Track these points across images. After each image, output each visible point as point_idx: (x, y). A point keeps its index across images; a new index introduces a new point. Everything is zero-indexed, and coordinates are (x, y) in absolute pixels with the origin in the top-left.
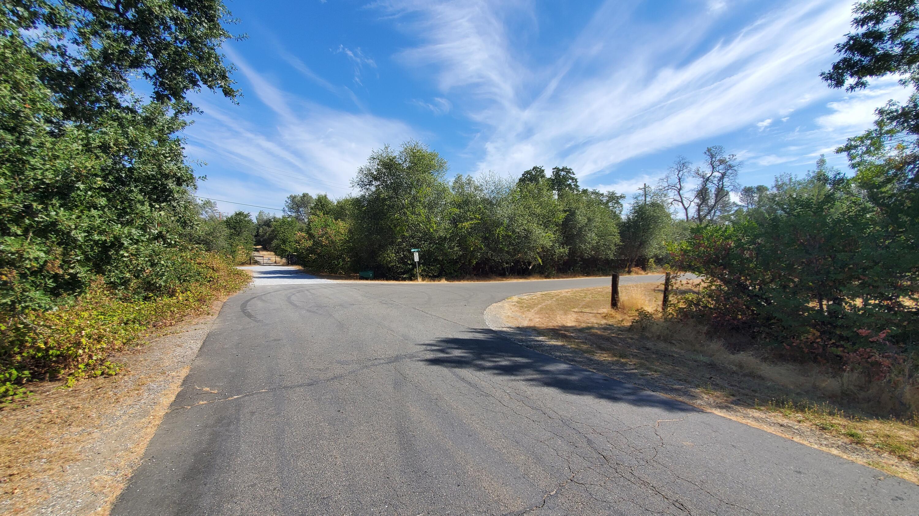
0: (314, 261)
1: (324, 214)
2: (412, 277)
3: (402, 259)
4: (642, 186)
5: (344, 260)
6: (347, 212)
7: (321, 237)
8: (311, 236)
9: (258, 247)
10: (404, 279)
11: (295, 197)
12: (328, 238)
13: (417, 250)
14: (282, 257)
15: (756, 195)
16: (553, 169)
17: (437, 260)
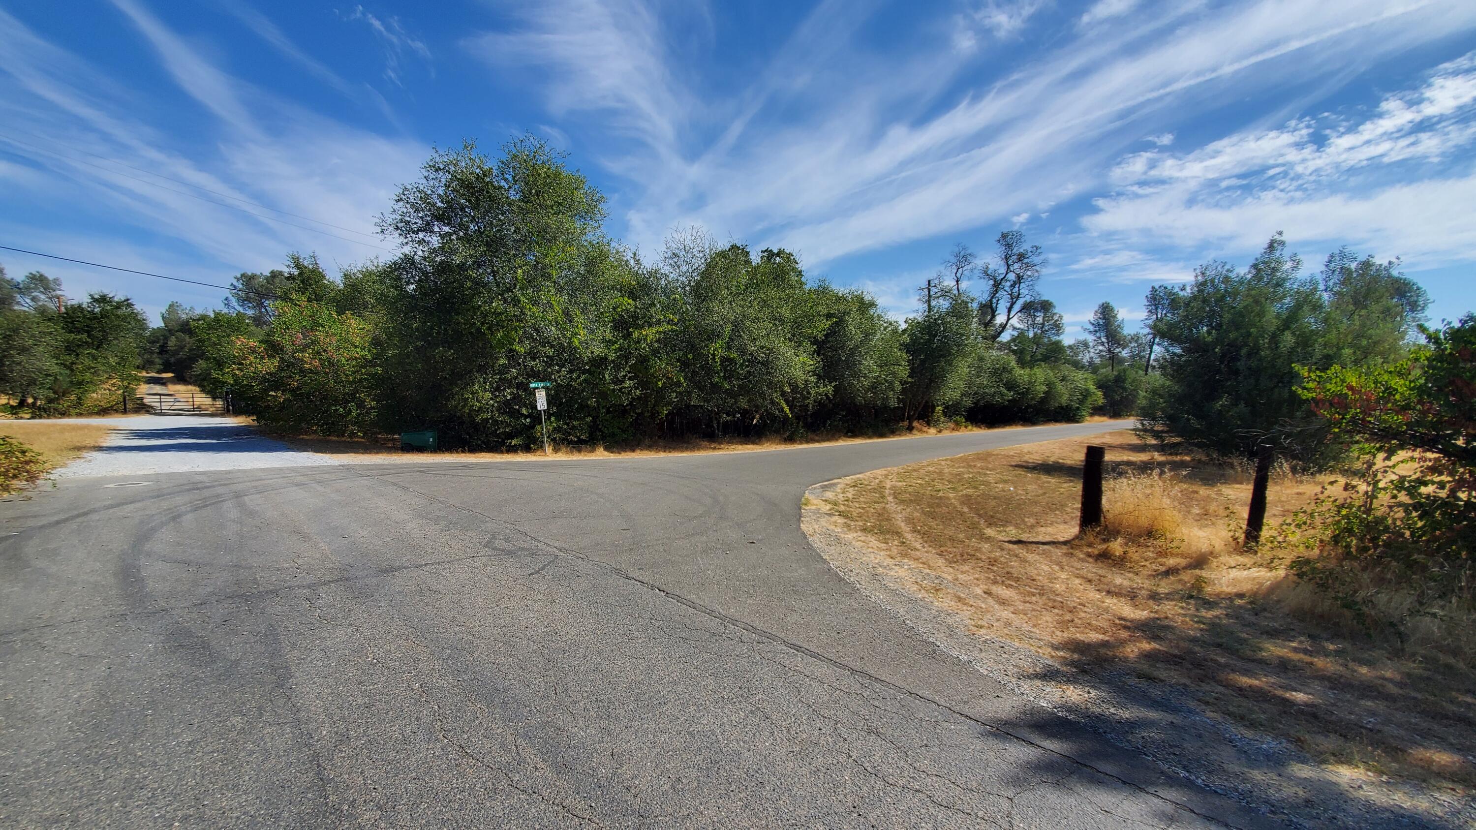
1: (309, 300)
2: (530, 445)
3: (507, 403)
5: (361, 405)
6: (367, 297)
7: (301, 351)
8: (274, 348)
9: (164, 375)
10: (512, 450)
11: (253, 277)
12: (318, 353)
13: (543, 384)
14: (214, 398)
15: (1039, 314)
16: (762, 252)
17: (587, 406)
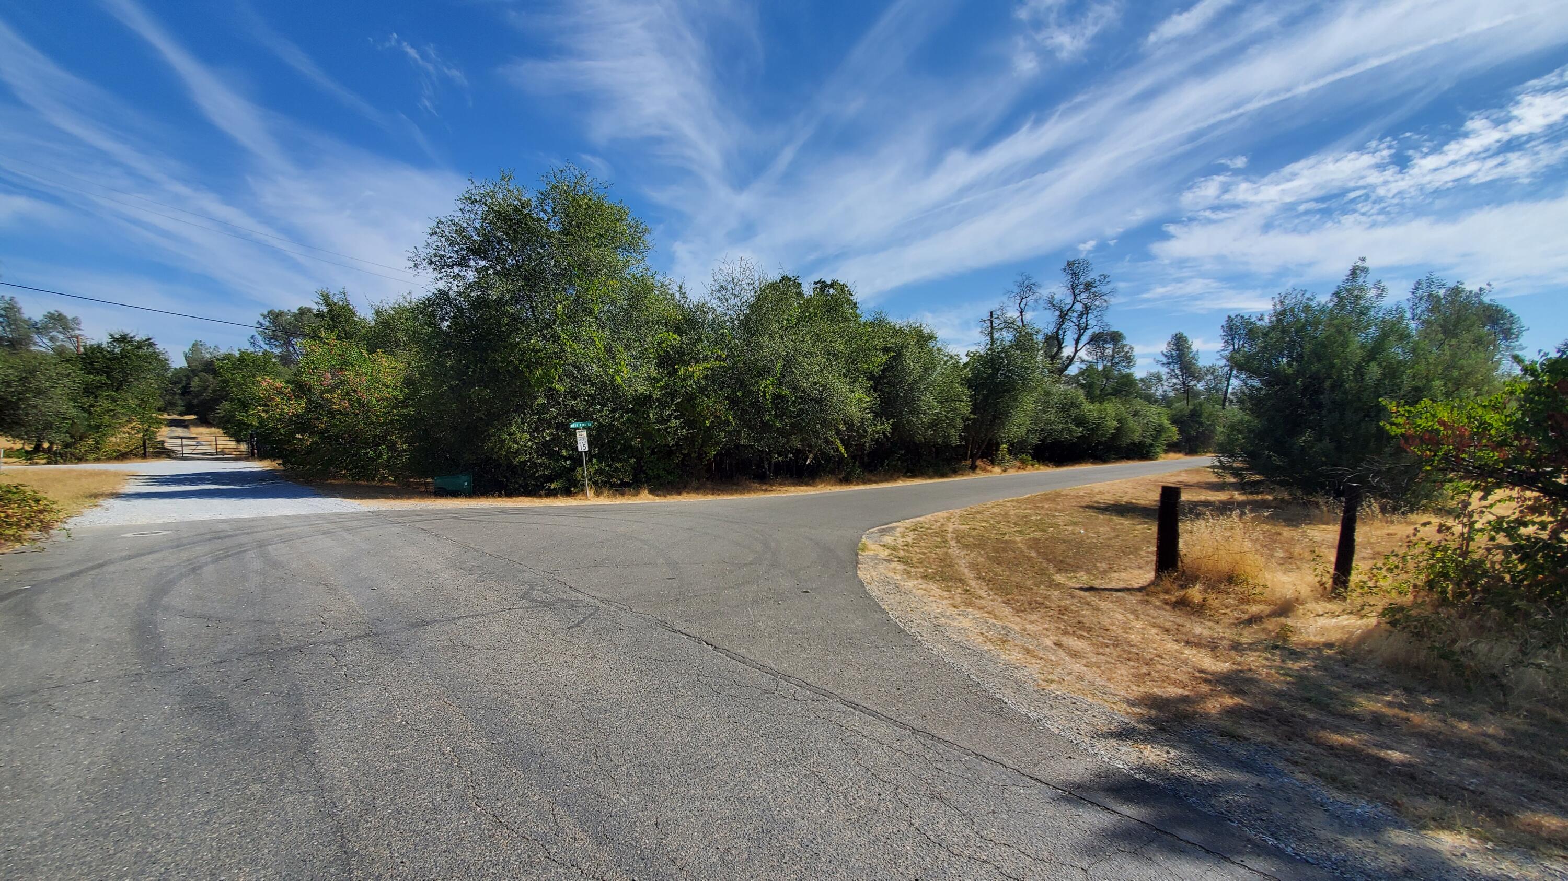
0: (309, 451)
1: (339, 338)
2: (570, 488)
3: (546, 445)
4: (986, 316)
5: (392, 447)
6: (399, 335)
7: (330, 392)
8: (301, 389)
9: (187, 417)
10: (552, 493)
12: (348, 394)
13: (584, 425)
14: (238, 441)
15: (1108, 346)
17: (631, 446)
